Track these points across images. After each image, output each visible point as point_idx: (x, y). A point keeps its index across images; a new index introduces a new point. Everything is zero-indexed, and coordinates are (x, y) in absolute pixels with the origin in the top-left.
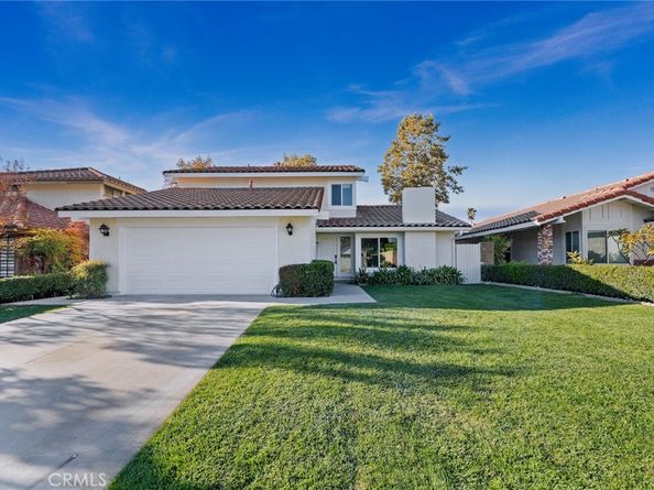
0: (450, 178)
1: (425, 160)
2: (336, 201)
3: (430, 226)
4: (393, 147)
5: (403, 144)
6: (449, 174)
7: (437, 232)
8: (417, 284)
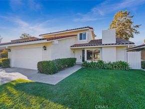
0: (134, 29)
1: (124, 25)
2: (81, 39)
3: (112, 44)
4: (112, 22)
5: (115, 21)
6: (134, 28)
7: (116, 47)
8: (105, 69)
